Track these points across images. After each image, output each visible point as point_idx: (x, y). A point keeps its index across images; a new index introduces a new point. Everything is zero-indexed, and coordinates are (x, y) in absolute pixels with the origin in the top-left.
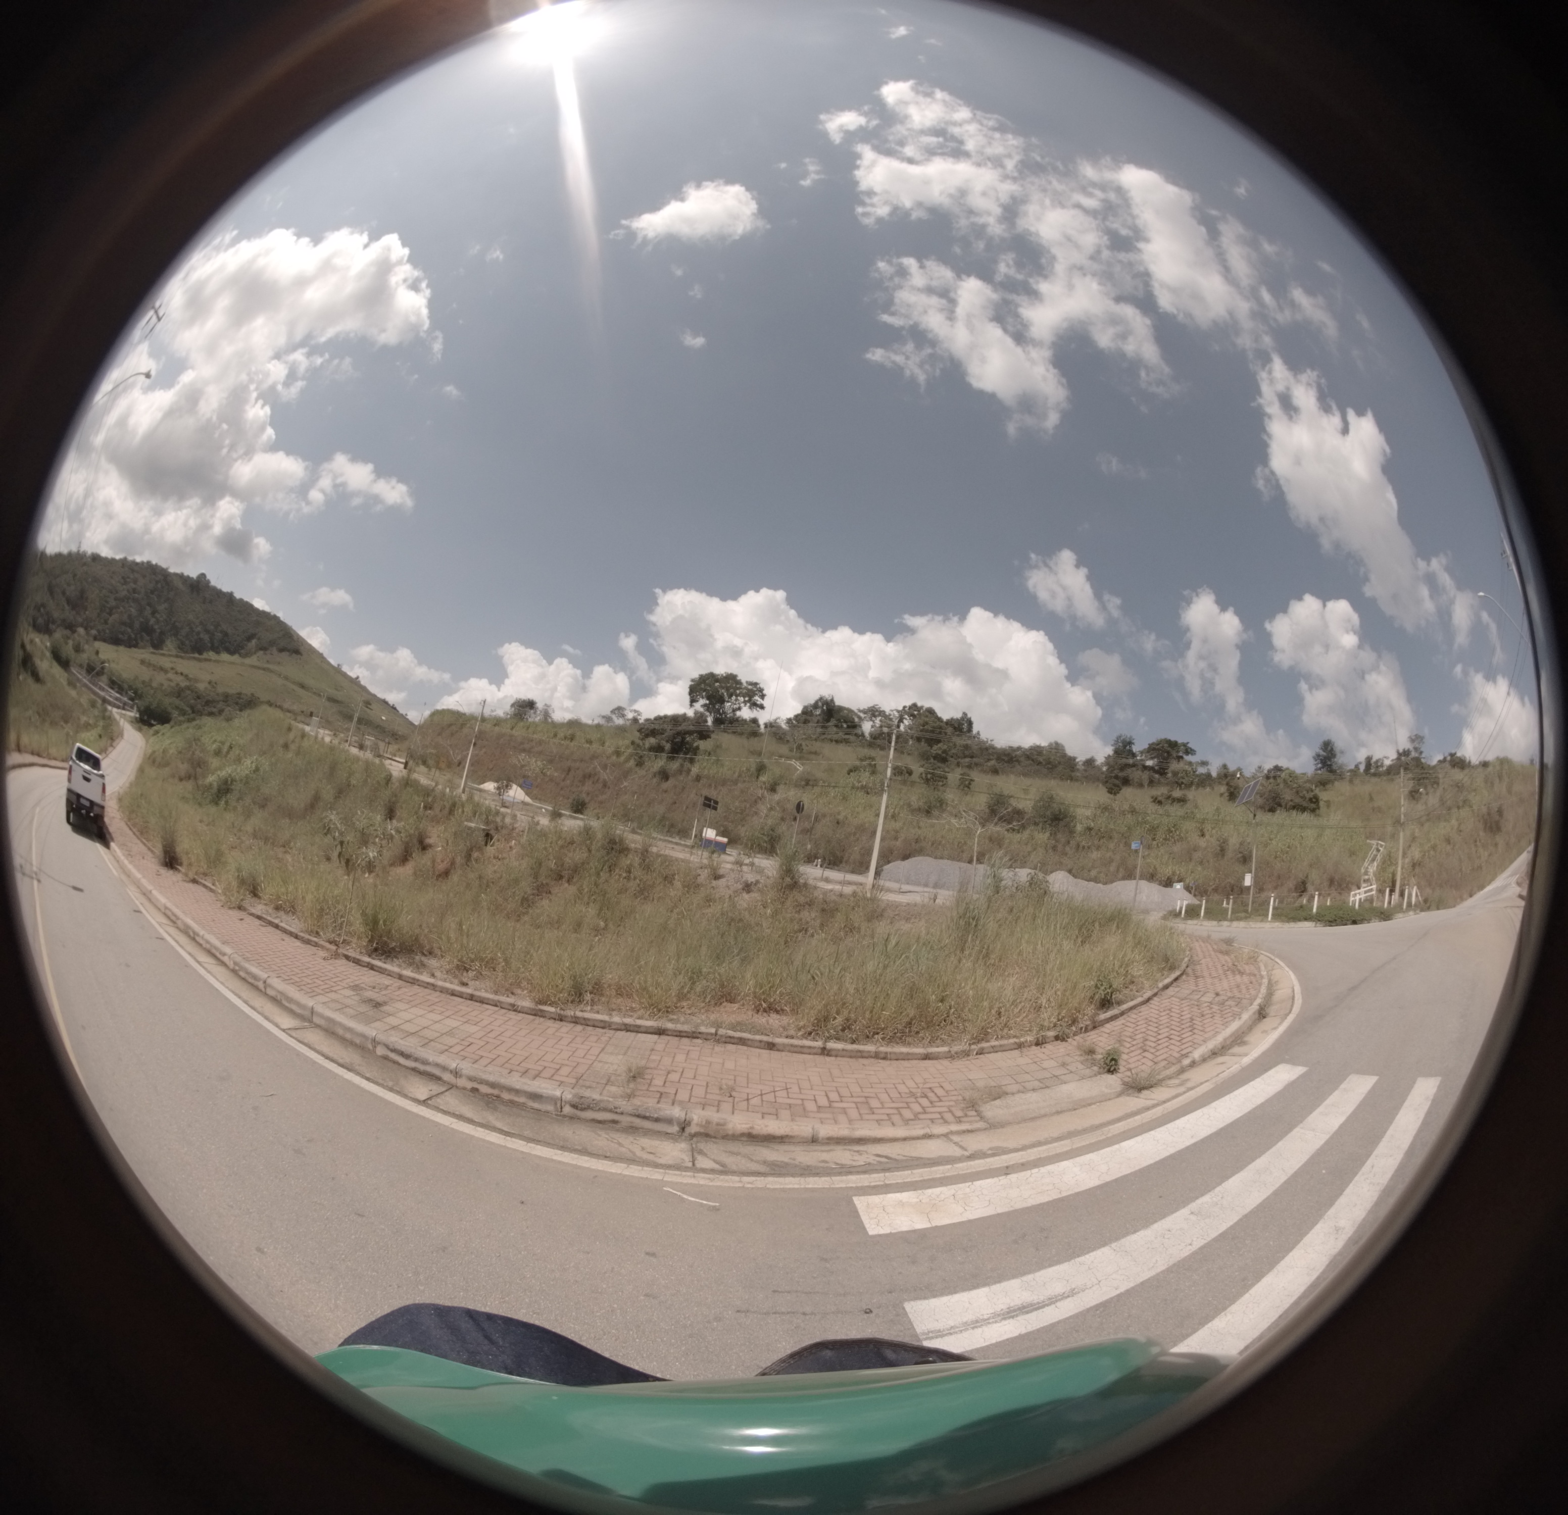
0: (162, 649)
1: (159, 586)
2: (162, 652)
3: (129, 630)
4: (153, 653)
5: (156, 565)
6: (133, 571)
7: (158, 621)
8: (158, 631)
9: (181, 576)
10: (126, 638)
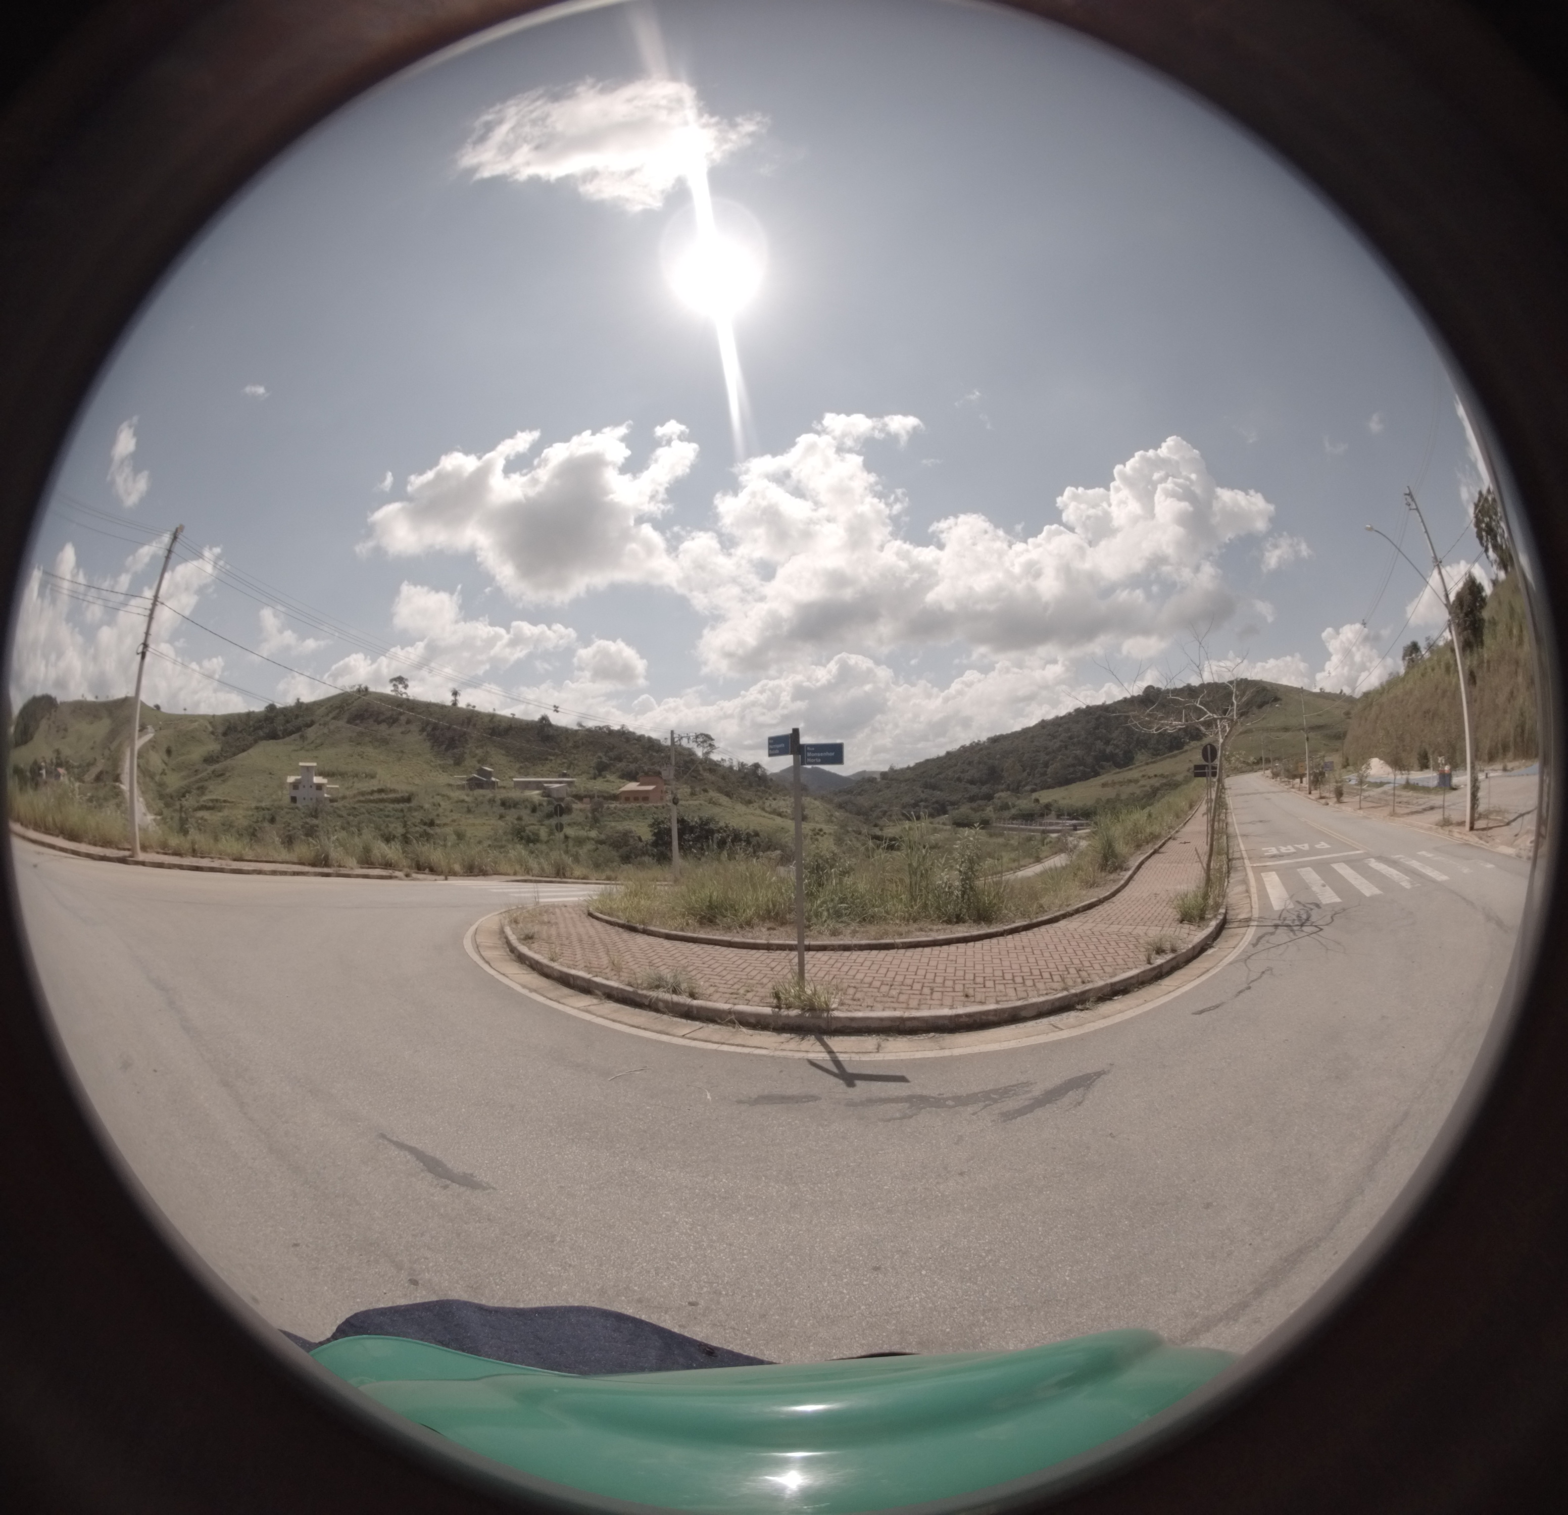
0: (1133, 764)
1: (1102, 720)
2: (1131, 767)
3: (1082, 768)
4: (1119, 773)
5: (1088, 707)
6: (1060, 725)
7: (1117, 746)
8: (1122, 752)
9: (1125, 700)
10: (1079, 774)
